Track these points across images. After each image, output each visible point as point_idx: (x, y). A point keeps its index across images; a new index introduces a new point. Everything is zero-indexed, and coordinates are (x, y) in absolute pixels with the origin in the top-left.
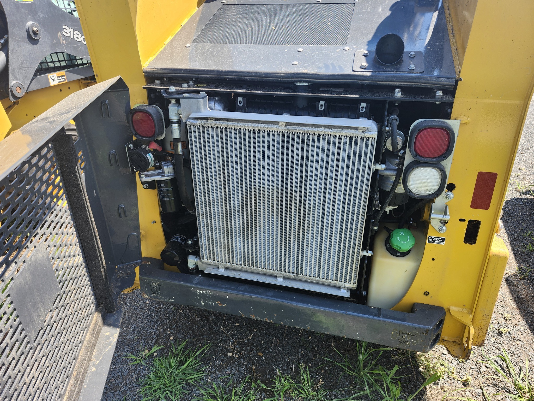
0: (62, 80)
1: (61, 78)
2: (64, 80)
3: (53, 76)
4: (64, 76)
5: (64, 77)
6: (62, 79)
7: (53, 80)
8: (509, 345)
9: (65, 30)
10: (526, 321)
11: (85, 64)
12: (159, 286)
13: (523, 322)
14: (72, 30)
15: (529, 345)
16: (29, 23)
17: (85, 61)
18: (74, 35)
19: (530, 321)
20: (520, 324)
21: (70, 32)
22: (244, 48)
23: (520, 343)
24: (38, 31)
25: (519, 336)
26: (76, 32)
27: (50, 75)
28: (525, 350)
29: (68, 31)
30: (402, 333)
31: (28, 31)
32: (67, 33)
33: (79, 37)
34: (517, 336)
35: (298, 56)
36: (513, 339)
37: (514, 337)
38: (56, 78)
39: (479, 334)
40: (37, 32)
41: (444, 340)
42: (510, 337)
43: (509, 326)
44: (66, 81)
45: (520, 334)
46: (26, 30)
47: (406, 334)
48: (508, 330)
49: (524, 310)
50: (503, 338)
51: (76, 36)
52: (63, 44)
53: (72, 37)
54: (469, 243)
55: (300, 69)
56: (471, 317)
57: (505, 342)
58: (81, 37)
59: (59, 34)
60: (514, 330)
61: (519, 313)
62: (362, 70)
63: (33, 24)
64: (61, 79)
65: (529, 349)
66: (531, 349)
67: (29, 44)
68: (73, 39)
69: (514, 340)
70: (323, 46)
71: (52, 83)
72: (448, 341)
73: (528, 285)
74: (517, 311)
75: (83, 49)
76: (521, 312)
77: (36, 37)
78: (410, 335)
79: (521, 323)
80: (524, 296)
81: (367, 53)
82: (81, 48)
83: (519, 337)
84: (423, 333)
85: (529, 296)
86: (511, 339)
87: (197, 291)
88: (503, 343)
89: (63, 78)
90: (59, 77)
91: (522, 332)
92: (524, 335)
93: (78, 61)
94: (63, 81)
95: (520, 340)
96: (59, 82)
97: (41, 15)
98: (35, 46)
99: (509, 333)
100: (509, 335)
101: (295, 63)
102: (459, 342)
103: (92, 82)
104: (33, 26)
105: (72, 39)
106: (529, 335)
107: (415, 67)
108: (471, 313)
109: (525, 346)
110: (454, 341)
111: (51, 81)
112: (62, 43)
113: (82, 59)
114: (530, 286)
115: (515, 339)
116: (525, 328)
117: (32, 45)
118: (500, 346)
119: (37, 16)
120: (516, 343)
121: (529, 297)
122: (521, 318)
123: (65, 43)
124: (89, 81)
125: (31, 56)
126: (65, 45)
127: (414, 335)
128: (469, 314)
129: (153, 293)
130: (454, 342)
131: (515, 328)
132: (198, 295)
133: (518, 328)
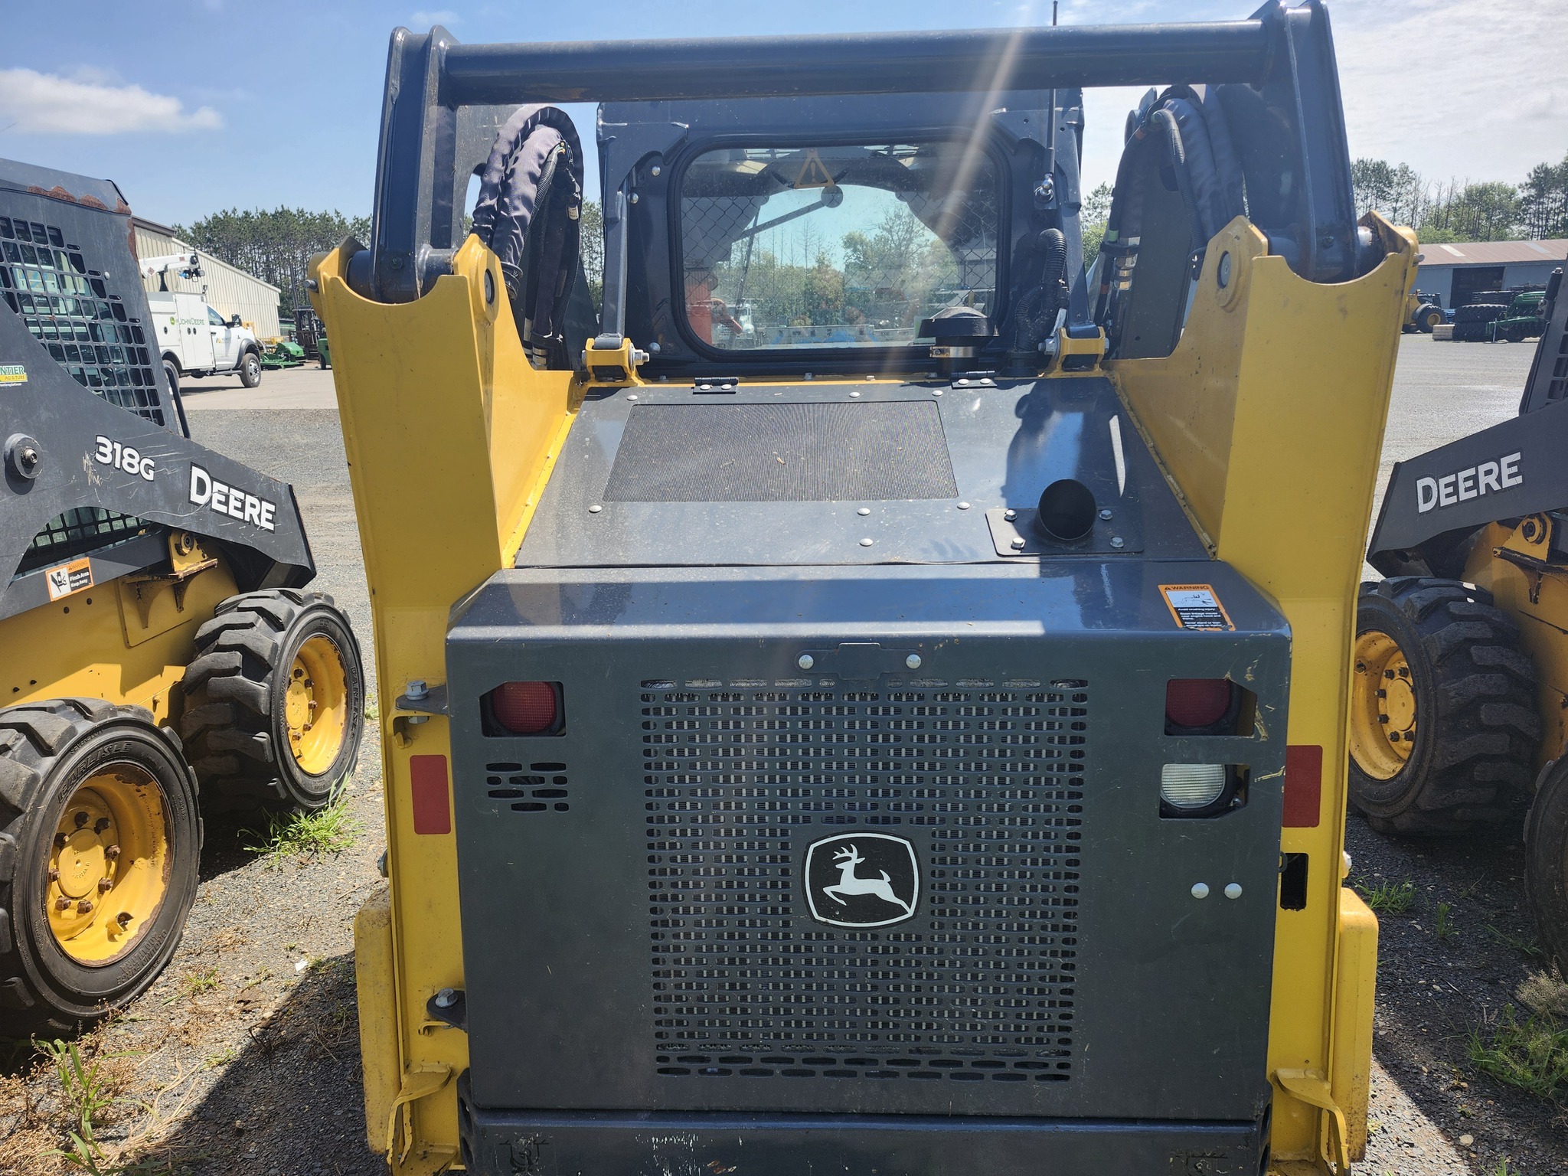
0: (81, 582)
1: (78, 577)
2: (86, 581)
3: (59, 574)
4: (86, 570)
5: (87, 574)
6: (82, 579)
7: (59, 584)
8: (1392, 1161)
9: (102, 449)
10: (1409, 1094)
11: (134, 531)
12: (538, 1145)
13: (1404, 1098)
14: (118, 446)
15: (1436, 1153)
16: (15, 439)
17: (131, 523)
18: (122, 458)
19: (1417, 1091)
20: (1398, 1103)
21: (114, 451)
22: (734, 511)
23: (1415, 1152)
24: (36, 458)
25: (1406, 1135)
26: (128, 451)
27: (51, 572)
28: (1430, 1165)
29: (107, 451)
30: (1193, 1156)
31: (9, 461)
32: (105, 455)
33: (135, 462)
34: (1402, 1135)
35: (865, 526)
36: (1396, 1145)
37: (1398, 1139)
38: (67, 578)
39: (1353, 1128)
40: (35, 461)
41: (1277, 1161)
42: (1388, 1140)
43: (1378, 1113)
44: (92, 585)
45: (1407, 1128)
46: (5, 459)
47: (1203, 1156)
48: (1379, 1122)
49: (1395, 1066)
50: (1374, 1146)
51: (127, 459)
52: (94, 484)
53: (118, 465)
54: (1292, 908)
55: (884, 555)
56: (1327, 1086)
57: (1383, 1155)
58: (139, 463)
59: (87, 461)
60: (1392, 1121)
61: (1387, 1077)
62: (1018, 552)
63: (24, 439)
64: (78, 580)
65: (1437, 1162)
66: (1442, 1162)
67: (8, 495)
68: (119, 469)
69: (1399, 1146)
70: (911, 501)
71: (56, 593)
72: (1288, 1162)
73: (1385, 1003)
74: (1382, 1071)
75: (143, 493)
76: (1392, 1074)
77: (28, 473)
78: (1211, 1156)
79: (1399, 1101)
80: (1384, 1033)
81: (1014, 516)
82: (137, 492)
83: (1406, 1137)
84: (1239, 1147)
85: (1395, 1030)
86: (1391, 1146)
87: (653, 1139)
88: (1379, 1158)
89: (83, 575)
90: (75, 574)
91: (1410, 1122)
92: (1417, 1130)
93: (114, 523)
94: (84, 585)
95: (1412, 1145)
96: (73, 589)
97: (44, 415)
98: (24, 497)
99: (1384, 1131)
100: (1384, 1136)
101: (868, 541)
102: (1313, 1160)
103: (155, 578)
104: (24, 446)
105: (117, 468)
106: (1428, 1127)
107: (1124, 541)
108: (1326, 1078)
109: (1429, 1158)
110: (1298, 1158)
111: (52, 587)
112: (92, 482)
113: (123, 517)
114: (1388, 1004)
115: (1400, 1142)
116: (1412, 1111)
117: (15, 495)
118: (1375, 1169)
119: (34, 418)
120: (1406, 1153)
121: (1395, 1033)
122: (1396, 1089)
123: (98, 482)
124: (147, 578)
125: (12, 526)
126: (99, 488)
127: (1221, 1157)
128: (1321, 1080)
129: (516, 1172)
130: (1300, 1161)
131: (1390, 1117)
132: (656, 1152)
133: (1399, 1115)
